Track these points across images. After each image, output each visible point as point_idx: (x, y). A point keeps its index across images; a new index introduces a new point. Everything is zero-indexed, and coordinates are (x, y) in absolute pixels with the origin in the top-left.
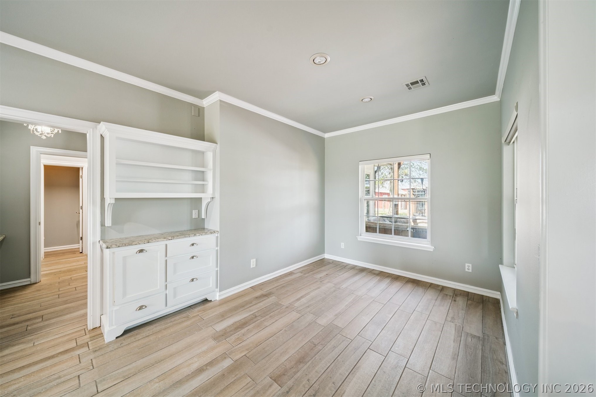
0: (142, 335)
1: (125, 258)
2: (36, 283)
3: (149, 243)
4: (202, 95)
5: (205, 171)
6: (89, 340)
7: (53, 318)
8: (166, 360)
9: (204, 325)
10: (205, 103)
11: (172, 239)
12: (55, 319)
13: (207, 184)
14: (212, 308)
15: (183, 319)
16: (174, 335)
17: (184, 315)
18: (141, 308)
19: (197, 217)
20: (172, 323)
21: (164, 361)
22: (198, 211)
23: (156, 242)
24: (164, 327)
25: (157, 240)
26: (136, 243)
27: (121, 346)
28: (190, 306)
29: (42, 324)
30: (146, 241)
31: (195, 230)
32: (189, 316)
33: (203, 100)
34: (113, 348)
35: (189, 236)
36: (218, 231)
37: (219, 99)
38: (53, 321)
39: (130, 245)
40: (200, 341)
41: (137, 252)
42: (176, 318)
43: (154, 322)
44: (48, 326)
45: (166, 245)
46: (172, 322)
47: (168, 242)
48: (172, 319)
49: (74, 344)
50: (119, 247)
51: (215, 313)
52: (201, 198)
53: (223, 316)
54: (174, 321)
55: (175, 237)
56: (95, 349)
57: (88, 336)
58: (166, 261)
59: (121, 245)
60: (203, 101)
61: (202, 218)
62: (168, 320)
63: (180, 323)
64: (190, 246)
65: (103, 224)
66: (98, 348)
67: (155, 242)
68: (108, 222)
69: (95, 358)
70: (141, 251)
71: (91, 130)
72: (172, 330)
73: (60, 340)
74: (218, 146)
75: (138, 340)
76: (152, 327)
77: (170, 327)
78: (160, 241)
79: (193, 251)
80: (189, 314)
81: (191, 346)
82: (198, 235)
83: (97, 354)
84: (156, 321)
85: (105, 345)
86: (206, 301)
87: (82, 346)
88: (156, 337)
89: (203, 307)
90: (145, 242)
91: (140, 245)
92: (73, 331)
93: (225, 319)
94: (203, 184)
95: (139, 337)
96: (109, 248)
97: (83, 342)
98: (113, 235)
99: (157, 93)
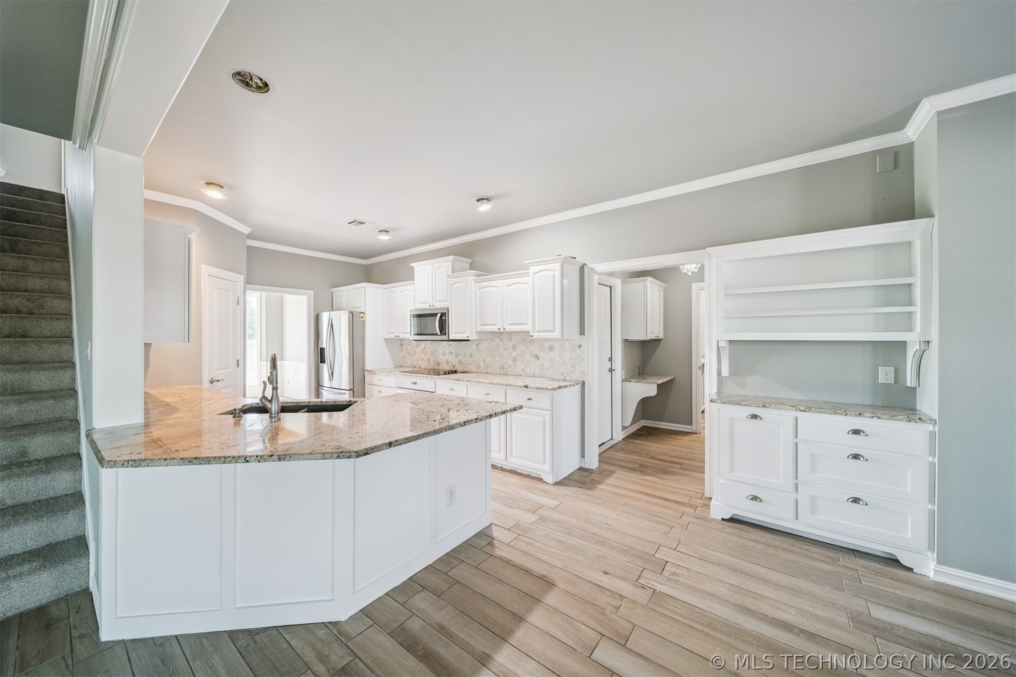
0: (751, 535)
1: (732, 420)
2: (696, 433)
3: (765, 408)
4: (899, 121)
5: (912, 284)
6: (700, 505)
7: (688, 470)
8: (754, 578)
9: (852, 588)
10: (912, 132)
11: (807, 410)
12: (689, 472)
13: (916, 312)
14: (899, 580)
15: (823, 558)
16: (790, 564)
17: (831, 554)
18: (755, 498)
19: (892, 381)
20: (800, 550)
21: (752, 578)
22: (896, 370)
23: (777, 409)
24: (785, 546)
25: (779, 406)
26: (746, 404)
27: (723, 530)
28: (853, 550)
29: (678, 471)
30: (761, 404)
31: (884, 407)
32: (839, 561)
33: (905, 130)
34: (713, 526)
35: (845, 413)
36: (935, 421)
37: (934, 111)
38: (686, 472)
39: (738, 404)
40: (823, 601)
41: (748, 416)
42: (813, 549)
43: (777, 532)
44: (680, 474)
45: (797, 419)
46: (801, 548)
47: (799, 414)
48: (806, 547)
49: (686, 500)
50: (724, 403)
51: (898, 592)
52: (906, 341)
53: (912, 608)
54: (806, 550)
55: (813, 409)
56: (698, 516)
57: (702, 501)
58: (797, 444)
59: (727, 402)
60: (905, 132)
61: (907, 385)
62: (799, 544)
63: (812, 558)
64: (848, 433)
65: (719, 373)
66: (701, 517)
67: (775, 408)
68: (725, 372)
69: (693, 523)
70: (755, 417)
71: (707, 258)
72: (792, 557)
73: (680, 491)
74: (936, 221)
75: (742, 537)
76: (769, 535)
77: (794, 552)
78: (783, 409)
79: (857, 444)
80: (841, 559)
81: (801, 594)
82: (867, 415)
83: (698, 521)
84: (780, 533)
85: (709, 519)
86: (893, 561)
87: (691, 506)
88: (765, 550)
89: (881, 567)
90: (759, 405)
91: (751, 407)
92: (693, 489)
93: (912, 614)
94: (910, 312)
95: (745, 535)
96: (714, 402)
97: (694, 504)
98: (732, 389)
99: (796, 169)
